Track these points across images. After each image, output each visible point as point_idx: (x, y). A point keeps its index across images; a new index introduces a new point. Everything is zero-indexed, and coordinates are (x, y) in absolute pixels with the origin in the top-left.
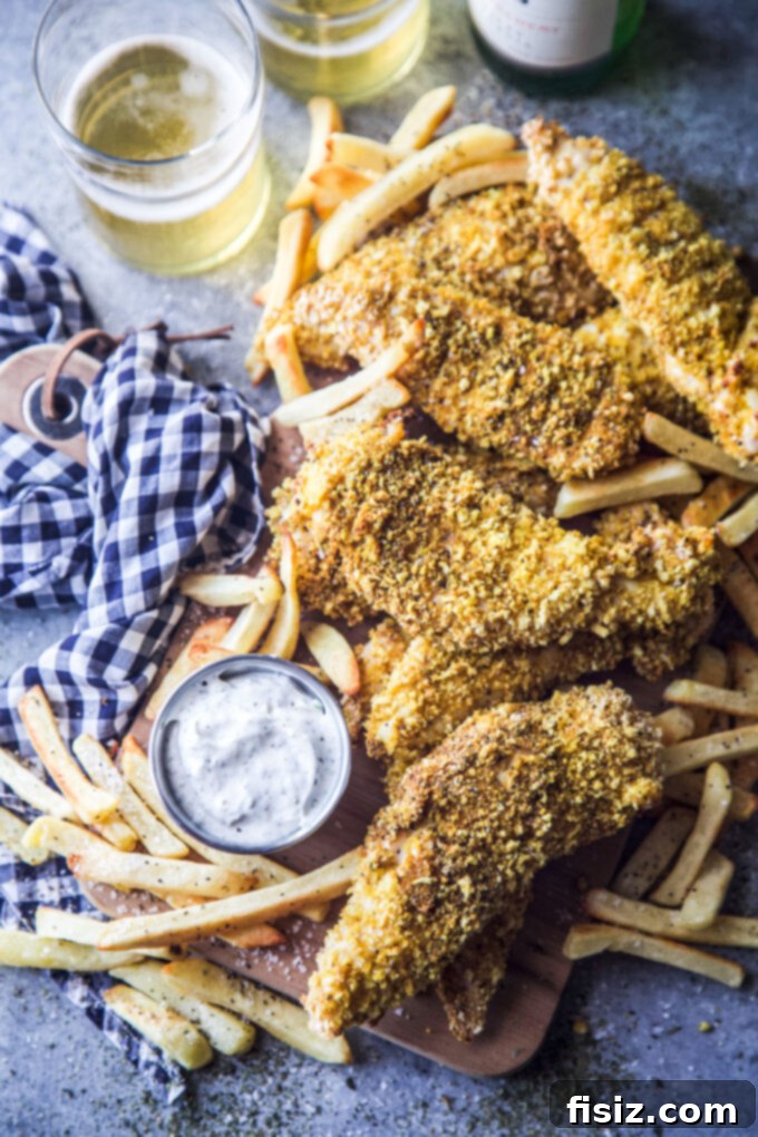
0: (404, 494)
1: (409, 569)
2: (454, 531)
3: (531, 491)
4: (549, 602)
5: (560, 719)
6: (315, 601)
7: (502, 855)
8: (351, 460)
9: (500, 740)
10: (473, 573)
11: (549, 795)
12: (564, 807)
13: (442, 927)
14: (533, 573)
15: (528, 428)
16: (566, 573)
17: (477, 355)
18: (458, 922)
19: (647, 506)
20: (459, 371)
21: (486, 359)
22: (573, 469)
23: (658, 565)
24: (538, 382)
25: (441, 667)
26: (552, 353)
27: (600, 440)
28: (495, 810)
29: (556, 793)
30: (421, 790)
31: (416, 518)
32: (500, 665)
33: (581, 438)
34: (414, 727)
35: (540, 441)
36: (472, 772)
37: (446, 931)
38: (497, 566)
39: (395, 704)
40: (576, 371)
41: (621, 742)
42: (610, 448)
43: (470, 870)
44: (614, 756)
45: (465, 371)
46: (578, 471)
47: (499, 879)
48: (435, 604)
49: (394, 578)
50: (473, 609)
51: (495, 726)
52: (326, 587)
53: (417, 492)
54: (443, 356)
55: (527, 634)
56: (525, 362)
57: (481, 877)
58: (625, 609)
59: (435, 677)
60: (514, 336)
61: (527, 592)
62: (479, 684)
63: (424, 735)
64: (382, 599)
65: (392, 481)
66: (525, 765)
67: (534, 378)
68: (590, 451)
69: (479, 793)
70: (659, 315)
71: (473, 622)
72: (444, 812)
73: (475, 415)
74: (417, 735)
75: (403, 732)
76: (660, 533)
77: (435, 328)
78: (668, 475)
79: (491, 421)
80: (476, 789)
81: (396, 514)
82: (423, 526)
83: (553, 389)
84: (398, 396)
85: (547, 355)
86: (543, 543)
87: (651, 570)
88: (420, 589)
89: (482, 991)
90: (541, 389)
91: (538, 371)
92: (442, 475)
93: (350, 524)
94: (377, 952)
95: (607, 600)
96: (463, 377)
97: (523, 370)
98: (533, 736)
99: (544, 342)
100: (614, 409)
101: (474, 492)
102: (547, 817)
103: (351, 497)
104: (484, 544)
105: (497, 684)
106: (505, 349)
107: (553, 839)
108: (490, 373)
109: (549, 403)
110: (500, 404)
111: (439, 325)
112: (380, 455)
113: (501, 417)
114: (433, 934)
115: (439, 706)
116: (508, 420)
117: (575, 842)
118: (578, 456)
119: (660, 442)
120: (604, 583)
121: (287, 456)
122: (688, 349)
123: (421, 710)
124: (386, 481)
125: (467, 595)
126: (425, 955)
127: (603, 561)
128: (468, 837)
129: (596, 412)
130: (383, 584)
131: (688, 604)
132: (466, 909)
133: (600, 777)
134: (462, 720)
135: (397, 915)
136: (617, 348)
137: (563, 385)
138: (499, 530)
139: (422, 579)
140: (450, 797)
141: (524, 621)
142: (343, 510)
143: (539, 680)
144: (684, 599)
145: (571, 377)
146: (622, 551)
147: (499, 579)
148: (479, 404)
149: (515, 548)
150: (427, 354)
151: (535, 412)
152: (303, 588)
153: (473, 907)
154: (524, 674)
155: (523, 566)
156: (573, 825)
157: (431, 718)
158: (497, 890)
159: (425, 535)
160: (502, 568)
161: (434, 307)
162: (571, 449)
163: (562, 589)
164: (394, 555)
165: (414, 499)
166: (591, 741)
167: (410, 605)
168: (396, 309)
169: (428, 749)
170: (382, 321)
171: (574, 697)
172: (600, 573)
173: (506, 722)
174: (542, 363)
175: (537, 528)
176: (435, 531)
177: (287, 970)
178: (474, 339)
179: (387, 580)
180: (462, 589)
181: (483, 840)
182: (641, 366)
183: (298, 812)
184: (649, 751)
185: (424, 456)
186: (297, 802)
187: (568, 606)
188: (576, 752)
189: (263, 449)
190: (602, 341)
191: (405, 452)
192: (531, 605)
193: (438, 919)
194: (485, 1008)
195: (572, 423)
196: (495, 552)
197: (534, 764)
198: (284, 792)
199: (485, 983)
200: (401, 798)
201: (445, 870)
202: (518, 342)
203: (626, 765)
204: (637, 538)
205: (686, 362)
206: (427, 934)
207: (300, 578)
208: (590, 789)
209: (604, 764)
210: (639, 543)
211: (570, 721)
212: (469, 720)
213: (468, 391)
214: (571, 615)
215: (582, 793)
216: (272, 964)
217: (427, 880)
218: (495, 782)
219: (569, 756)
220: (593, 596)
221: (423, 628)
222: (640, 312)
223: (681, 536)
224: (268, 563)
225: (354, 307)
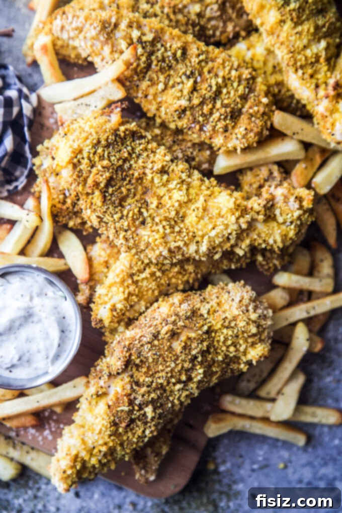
0: (121, 162)
1: (122, 212)
2: (151, 189)
3: (200, 154)
4: (209, 237)
5: (212, 307)
6: (63, 220)
7: (172, 392)
8: (87, 138)
9: (174, 323)
10: (162, 218)
11: (202, 356)
12: (211, 363)
13: (134, 434)
14: (200, 218)
15: (201, 119)
16: (221, 219)
17: (170, 67)
18: (144, 432)
19: (271, 166)
20: (158, 78)
21: (175, 70)
22: (228, 148)
23: (277, 212)
24: (209, 89)
25: (141, 271)
26: (218, 67)
27: (246, 129)
28: (169, 366)
29: (207, 355)
30: (124, 353)
31: (128, 179)
32: (176, 269)
33: (233, 127)
34: (121, 310)
35: (208, 128)
36: (156, 342)
37: (136, 436)
38: (177, 213)
39: (110, 295)
40: (233, 82)
41: (248, 324)
42: (252, 135)
43: (153, 402)
44: (243, 332)
45: (162, 78)
46: (230, 148)
47: (170, 405)
48: (137, 235)
49: (112, 217)
50: (162, 240)
51: (172, 312)
52: (70, 212)
53: (129, 161)
54: (148, 67)
55: (194, 255)
56: (201, 74)
57: (159, 405)
58: (255, 240)
59: (135, 278)
60: (194, 56)
61: (196, 231)
62: (162, 282)
63: (128, 314)
64: (104, 229)
65: (113, 154)
66: (189, 339)
67: (205, 85)
68: (239, 136)
69: (160, 356)
70: (288, 47)
71: (161, 248)
72: (137, 366)
73: (167, 108)
74: (123, 314)
75: (115, 313)
76: (279, 192)
77: (143, 48)
78: (285, 149)
79: (177, 113)
80: (158, 354)
81: (115, 176)
82: (132, 184)
83: (218, 93)
84: (118, 93)
85: (215, 70)
86: (207, 198)
87: (273, 216)
88: (128, 225)
89: (156, 459)
90: (210, 94)
91: (209, 81)
92: (146, 149)
93: (85, 180)
94: (94, 448)
95: (245, 235)
96: (161, 82)
97: (199, 79)
98: (194, 319)
99: (213, 60)
100: (256, 108)
101: (165, 163)
102: (201, 371)
103: (86, 164)
104: (170, 198)
105: (174, 280)
106: (188, 64)
107: (203, 381)
108: (179, 80)
109: (215, 102)
110: (184, 103)
111: (147, 46)
112: (105, 137)
113: (184, 111)
114: (128, 437)
115: (137, 296)
116: (188, 113)
117: (216, 381)
118: (231, 139)
119: (282, 129)
120: (244, 226)
121: (48, 118)
122: (305, 70)
123: (127, 299)
124: (109, 153)
125: (158, 231)
126: (123, 449)
127: (244, 211)
128: (152, 382)
129: (244, 110)
130: (105, 220)
131: (294, 237)
132: (149, 424)
133: (234, 344)
134: (151, 304)
135: (106, 428)
136: (258, 61)
137: (224, 91)
138: (180, 189)
139: (130, 219)
140: (142, 357)
141: (193, 248)
142: (81, 171)
143: (199, 276)
144: (292, 234)
145: (229, 85)
146: (256, 204)
147: (179, 221)
148: (170, 100)
149: (190, 201)
150: (138, 65)
151: (206, 109)
152: (55, 212)
153: (153, 423)
154: (190, 273)
155: (194, 214)
156: (217, 372)
157: (133, 303)
158: (168, 411)
159: (133, 190)
160: (181, 215)
161: (143, 34)
162: (227, 134)
163: (217, 230)
164: (114, 203)
165: (126, 166)
166: (230, 323)
167: (122, 234)
168: (119, 34)
169: (130, 323)
170: (110, 42)
171: (221, 290)
172: (242, 220)
173: (178, 309)
174: (211, 75)
175: (203, 187)
176: (140, 188)
177: (40, 438)
178: (168, 57)
179: (107, 218)
180: (155, 228)
181: (161, 384)
182: (272, 74)
183: (48, 363)
184: (264, 326)
185: (134, 135)
186: (47, 358)
187: (221, 240)
188: (220, 329)
189: (32, 117)
190: (249, 55)
191: (122, 135)
192: (198, 239)
193: (131, 430)
194: (157, 467)
195: (229, 117)
196: (177, 204)
197: (194, 339)
198: (39, 352)
199: (158, 454)
200: (112, 354)
201: (137, 402)
202: (197, 60)
203: (249, 337)
204: (265, 195)
205: (303, 79)
206: (125, 438)
207: (53, 206)
208: (228, 351)
209: (237, 336)
210: (266, 199)
211: (218, 308)
212: (156, 305)
213: (163, 91)
214: (222, 244)
215: (222, 354)
216: (32, 434)
217: (126, 409)
218: (170, 348)
219: (216, 332)
220: (237, 234)
221: (129, 248)
222: (275, 44)
223: (292, 194)
224: (33, 194)
225: (92, 31)
